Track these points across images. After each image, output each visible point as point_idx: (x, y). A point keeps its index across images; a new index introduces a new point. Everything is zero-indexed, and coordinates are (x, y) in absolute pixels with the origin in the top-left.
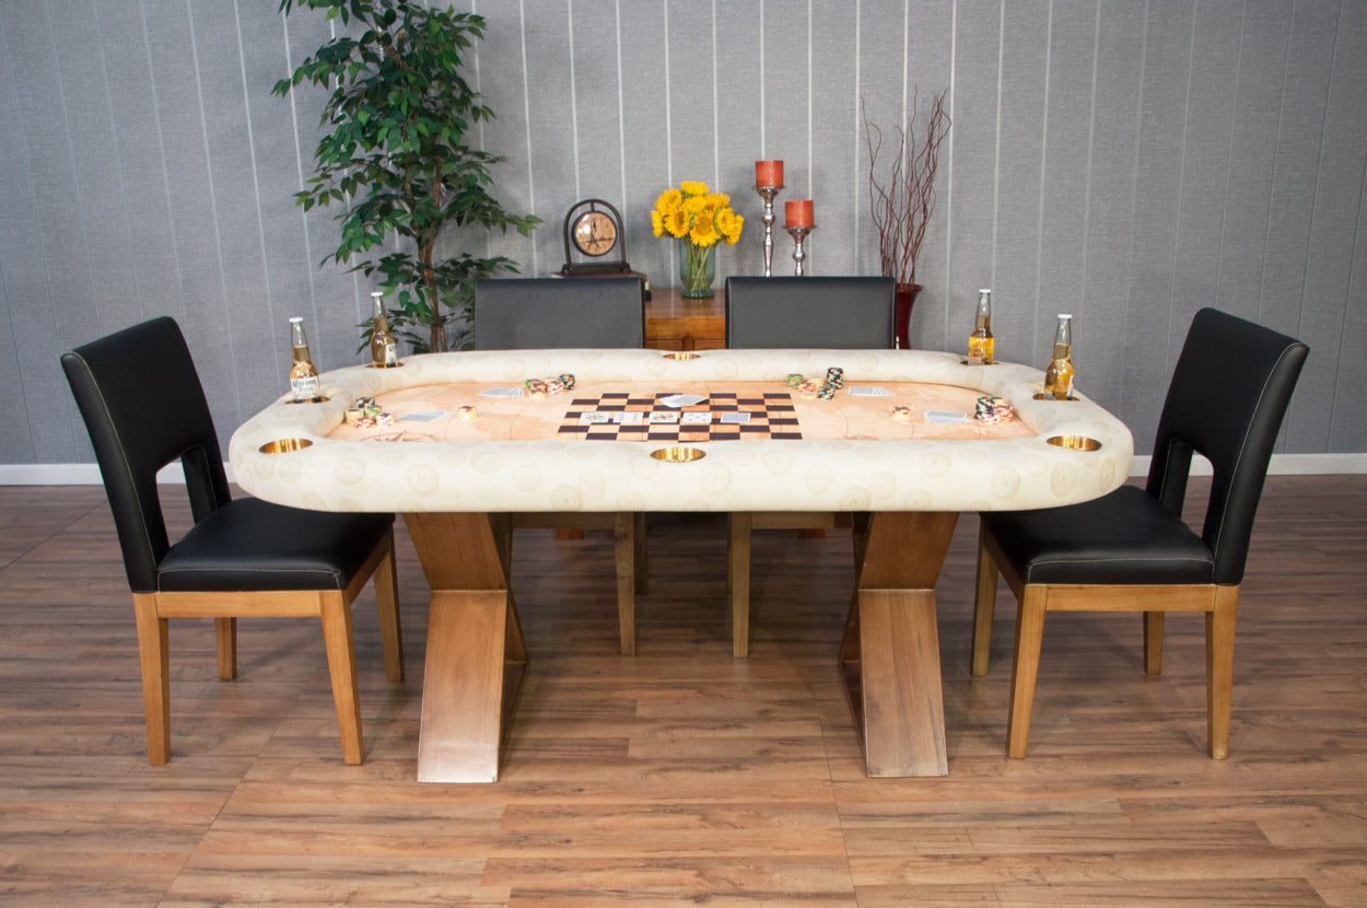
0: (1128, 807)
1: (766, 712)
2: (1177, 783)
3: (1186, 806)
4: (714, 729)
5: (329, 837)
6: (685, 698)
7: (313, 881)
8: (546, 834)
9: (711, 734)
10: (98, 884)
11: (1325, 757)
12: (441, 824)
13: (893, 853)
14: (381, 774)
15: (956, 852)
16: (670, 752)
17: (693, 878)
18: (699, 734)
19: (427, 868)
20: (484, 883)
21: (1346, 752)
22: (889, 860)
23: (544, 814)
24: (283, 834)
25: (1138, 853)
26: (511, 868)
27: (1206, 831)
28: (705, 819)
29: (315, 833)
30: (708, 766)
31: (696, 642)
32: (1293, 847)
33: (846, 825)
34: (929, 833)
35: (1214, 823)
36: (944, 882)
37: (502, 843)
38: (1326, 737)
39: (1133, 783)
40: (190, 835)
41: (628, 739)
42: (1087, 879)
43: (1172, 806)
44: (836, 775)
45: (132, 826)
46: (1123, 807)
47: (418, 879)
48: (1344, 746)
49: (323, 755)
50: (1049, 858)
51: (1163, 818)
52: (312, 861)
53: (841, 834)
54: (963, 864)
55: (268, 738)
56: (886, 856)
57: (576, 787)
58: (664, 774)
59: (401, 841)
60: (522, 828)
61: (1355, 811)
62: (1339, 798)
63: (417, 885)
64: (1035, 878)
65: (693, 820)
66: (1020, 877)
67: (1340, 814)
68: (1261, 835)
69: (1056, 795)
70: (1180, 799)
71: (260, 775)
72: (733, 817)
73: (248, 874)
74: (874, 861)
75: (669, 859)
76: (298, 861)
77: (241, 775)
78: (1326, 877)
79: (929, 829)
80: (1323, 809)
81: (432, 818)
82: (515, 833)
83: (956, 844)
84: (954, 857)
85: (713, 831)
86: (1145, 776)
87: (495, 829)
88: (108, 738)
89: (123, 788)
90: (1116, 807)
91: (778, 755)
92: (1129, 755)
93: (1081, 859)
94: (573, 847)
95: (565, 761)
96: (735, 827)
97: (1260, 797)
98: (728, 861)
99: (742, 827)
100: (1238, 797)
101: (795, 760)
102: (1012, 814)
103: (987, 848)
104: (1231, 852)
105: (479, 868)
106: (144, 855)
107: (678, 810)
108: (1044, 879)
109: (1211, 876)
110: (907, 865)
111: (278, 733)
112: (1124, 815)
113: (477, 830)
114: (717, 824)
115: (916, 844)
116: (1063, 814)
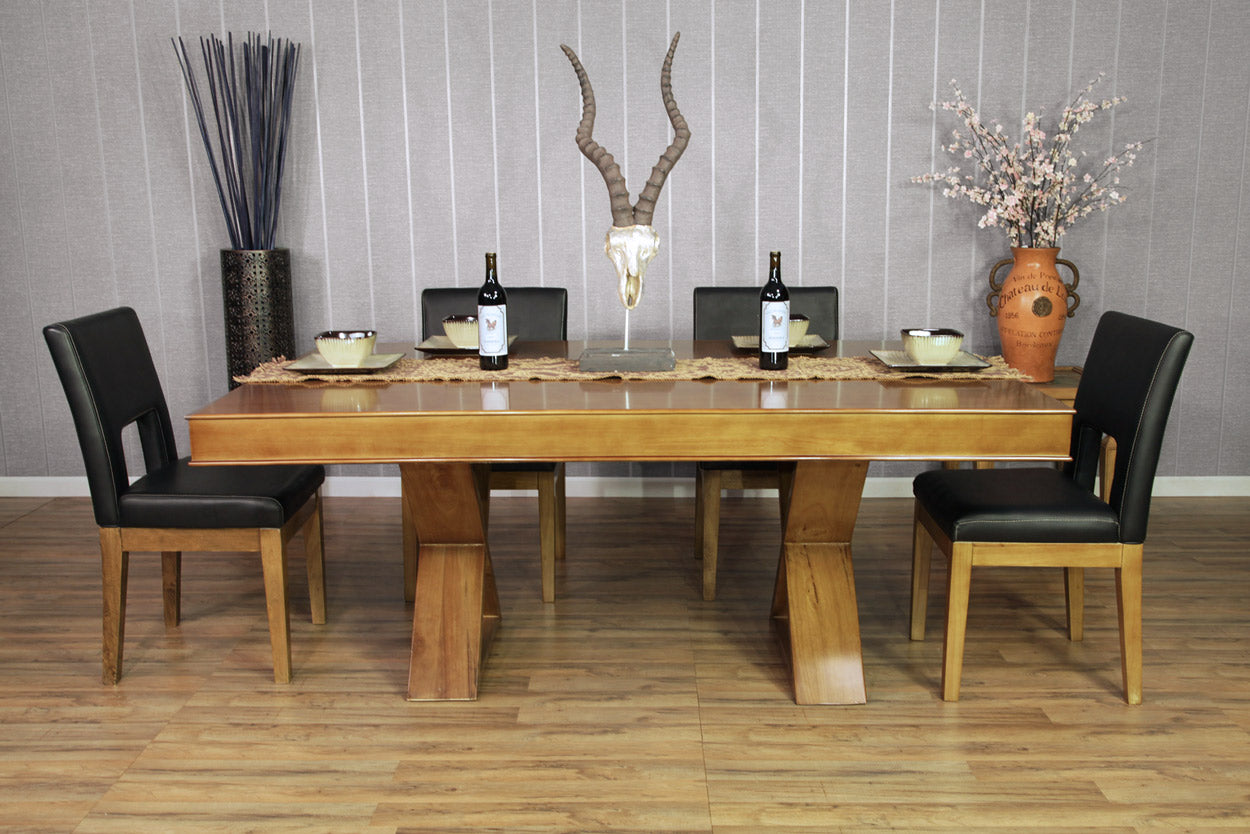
0: (975, 768)
1: (649, 687)
2: (1025, 749)
3: (1031, 768)
4: (599, 700)
5: (231, 787)
6: (575, 675)
7: (213, 823)
8: (434, 784)
9: (596, 705)
10: (6, 827)
11: (1171, 731)
12: (338, 776)
13: (751, 801)
14: (285, 736)
15: (809, 801)
16: (557, 718)
17: (566, 819)
18: (584, 704)
19: (322, 811)
20: (373, 823)
21: (1191, 726)
22: (747, 806)
23: (434, 768)
24: (187, 784)
25: (979, 805)
26: (399, 811)
27: (1047, 788)
28: (582, 771)
29: (218, 784)
30: (590, 730)
31: (592, 630)
32: (1128, 802)
33: (711, 777)
34: (786, 785)
35: (1055, 782)
36: (797, 825)
37: (393, 791)
38: (1173, 715)
39: (985, 748)
40: (100, 786)
41: (518, 709)
42: (930, 825)
43: (1018, 768)
44: (706, 738)
45: (43, 780)
46: (971, 767)
47: (312, 820)
48: (1190, 722)
49: (231, 721)
50: (895, 807)
51: (1008, 777)
52: (213, 807)
53: (704, 784)
54: (814, 810)
55: (181, 707)
56: (745, 803)
57: (466, 746)
58: (549, 737)
59: (300, 790)
60: (413, 779)
61: (1190, 774)
62: (1178, 764)
63: (310, 825)
64: (881, 823)
65: (571, 773)
66: (867, 822)
67: (1176, 776)
68: (1098, 792)
69: (912, 757)
70: (1026, 762)
71: (170, 737)
72: (608, 771)
73: (152, 817)
74: (732, 806)
75: (545, 804)
76: (201, 807)
77: (152, 737)
78: (1152, 826)
79: (786, 782)
80: (1161, 772)
81: (329, 772)
82: (406, 783)
83: (811, 794)
84: (807, 805)
85: (589, 782)
86: (996, 743)
87: (387, 780)
88: (24, 709)
89: (36, 750)
90: (966, 768)
91: (656, 721)
92: (984, 726)
93: (926, 809)
94: (458, 795)
95: (457, 726)
96: (609, 779)
97: (1103, 762)
98: (599, 806)
99: (615, 779)
100: (1081, 762)
101: (671, 726)
102: (864, 772)
103: (839, 798)
104: (1068, 805)
105: (370, 811)
106: (52, 803)
107: (558, 765)
108: (888, 824)
109: (1047, 824)
110: (762, 810)
111: (190, 703)
112: (971, 773)
113: (370, 780)
114: (593, 776)
115: (774, 794)
116: (913, 772)
